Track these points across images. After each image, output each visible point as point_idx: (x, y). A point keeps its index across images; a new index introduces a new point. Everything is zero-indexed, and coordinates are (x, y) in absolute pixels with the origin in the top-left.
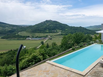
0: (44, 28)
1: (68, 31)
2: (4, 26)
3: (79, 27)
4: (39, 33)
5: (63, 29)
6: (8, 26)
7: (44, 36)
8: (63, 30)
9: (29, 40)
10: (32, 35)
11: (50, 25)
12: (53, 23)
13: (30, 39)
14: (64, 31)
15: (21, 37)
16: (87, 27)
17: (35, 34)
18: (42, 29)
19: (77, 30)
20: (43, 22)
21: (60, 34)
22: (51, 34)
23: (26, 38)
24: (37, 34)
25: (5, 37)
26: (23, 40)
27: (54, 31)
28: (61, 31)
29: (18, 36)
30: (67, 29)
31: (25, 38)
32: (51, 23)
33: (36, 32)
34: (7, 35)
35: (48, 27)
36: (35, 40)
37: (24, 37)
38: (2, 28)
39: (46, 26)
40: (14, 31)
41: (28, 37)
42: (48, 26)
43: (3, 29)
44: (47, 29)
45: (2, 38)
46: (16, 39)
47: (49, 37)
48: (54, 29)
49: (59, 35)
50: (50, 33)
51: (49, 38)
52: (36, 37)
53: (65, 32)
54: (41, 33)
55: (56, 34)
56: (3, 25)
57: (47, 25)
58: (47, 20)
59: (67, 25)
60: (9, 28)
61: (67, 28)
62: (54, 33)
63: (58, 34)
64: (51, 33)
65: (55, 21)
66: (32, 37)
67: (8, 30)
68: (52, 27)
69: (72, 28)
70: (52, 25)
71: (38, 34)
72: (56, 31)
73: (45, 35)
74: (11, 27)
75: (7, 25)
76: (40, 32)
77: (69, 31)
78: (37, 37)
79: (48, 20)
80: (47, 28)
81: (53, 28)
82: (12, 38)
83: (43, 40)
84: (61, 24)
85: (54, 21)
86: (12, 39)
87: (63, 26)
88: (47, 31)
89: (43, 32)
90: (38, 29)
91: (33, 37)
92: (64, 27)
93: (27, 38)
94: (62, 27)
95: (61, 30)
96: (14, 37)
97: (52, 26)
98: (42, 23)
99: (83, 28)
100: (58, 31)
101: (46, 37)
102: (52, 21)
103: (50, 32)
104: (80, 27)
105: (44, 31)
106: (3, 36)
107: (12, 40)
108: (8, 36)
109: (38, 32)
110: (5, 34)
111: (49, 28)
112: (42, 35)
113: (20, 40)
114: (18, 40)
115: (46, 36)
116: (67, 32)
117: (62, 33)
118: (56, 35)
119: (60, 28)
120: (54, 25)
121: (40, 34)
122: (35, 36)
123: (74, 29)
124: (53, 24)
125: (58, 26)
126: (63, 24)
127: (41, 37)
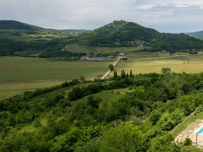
0: (110, 36)
1: (157, 44)
2: (40, 33)
3: (179, 35)
5: (147, 40)
7: (112, 54)
9: (86, 60)
10: (89, 51)
11: (122, 30)
12: (128, 27)
13: (88, 58)
14: (148, 43)
15: (71, 54)
17: (96, 49)
18: (108, 39)
19: (174, 41)
20: (109, 24)
21: (143, 49)
22: (125, 49)
23: (81, 56)
24: (99, 50)
25: (44, 55)
26: (75, 60)
27: (130, 43)
29: (66, 52)
30: (154, 40)
31: (78, 56)
33: (96, 45)
34: (48, 51)
35: (119, 35)
36: (96, 61)
37: (76, 55)
39: (114, 32)
40: (57, 43)
41: (84, 54)
42: (119, 32)
44: (117, 40)
45: (39, 57)
46: (63, 58)
47: (121, 55)
48: (130, 39)
49: (140, 51)
50: (122, 46)
51: (121, 58)
52: (98, 56)
53: (152, 45)
54: (105, 46)
55: (134, 49)
57: (117, 30)
58: (115, 21)
59: (154, 31)
60: (48, 37)
61: (154, 37)
62: (131, 46)
63: (138, 48)
64: (125, 46)
67: (46, 41)
68: (126, 35)
69: (165, 36)
70: (127, 31)
72: (134, 43)
73: (115, 50)
74: (51, 36)
76: (104, 45)
77: (159, 43)
78: (100, 54)
79: (118, 22)
80: (116, 37)
82: (55, 57)
83: (112, 61)
84: (144, 28)
86: (57, 58)
87: (147, 32)
88: (118, 44)
89: (109, 45)
90: (101, 39)
91: (92, 55)
92: (148, 35)
93: (82, 58)
94: (145, 34)
95: (144, 42)
96: (60, 54)
97: (125, 33)
98: (106, 26)
99: (187, 36)
100: (137, 43)
101: (116, 55)
102: (125, 22)
103: (123, 44)
104: (182, 34)
105: (111, 44)
106: (40, 54)
107: (57, 60)
108: (50, 52)
109: (100, 45)
110: (43, 49)
111: (121, 37)
112: (108, 50)
113: (71, 60)
114: (67, 60)
115: (117, 53)
116: (155, 44)
117: (145, 47)
118: (134, 51)
119: (141, 37)
120: (130, 31)
121: (105, 48)
122: (96, 54)
123: (169, 39)
124: (128, 29)
125: (138, 32)
126: (146, 28)
127: (107, 55)
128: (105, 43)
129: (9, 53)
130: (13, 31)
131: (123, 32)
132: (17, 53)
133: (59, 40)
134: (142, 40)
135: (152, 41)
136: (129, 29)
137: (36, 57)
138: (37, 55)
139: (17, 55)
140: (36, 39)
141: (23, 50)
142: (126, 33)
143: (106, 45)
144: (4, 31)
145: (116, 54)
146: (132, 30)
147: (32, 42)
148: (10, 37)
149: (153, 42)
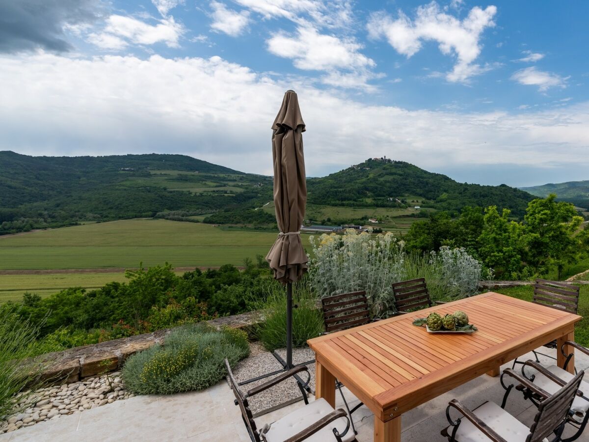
0: (356, 187)
1: (449, 204)
2: (224, 179)
3: (496, 188)
4: (335, 205)
5: (430, 196)
6: (235, 181)
7: (353, 221)
8: (430, 199)
11: (380, 176)
12: (394, 171)
14: (432, 202)
16: (534, 189)
17: (323, 210)
18: (350, 192)
19: (486, 199)
20: (358, 166)
21: (418, 212)
22: (382, 212)
24: (329, 212)
25: (215, 219)
27: (395, 201)
28: (420, 201)
29: (261, 214)
30: (444, 196)
32: (384, 169)
33: (325, 203)
34: (226, 211)
35: (373, 185)
36: (316, 233)
38: (215, 184)
39: (364, 180)
40: (252, 198)
42: (375, 180)
43: (216, 189)
44: (369, 194)
45: (205, 222)
46: (251, 226)
47: (371, 224)
48: (395, 192)
49: (413, 216)
50: (377, 206)
51: (370, 228)
52: (323, 223)
53: (438, 205)
54: (343, 205)
55: (401, 212)
56: (222, 175)
57: (371, 176)
58: (370, 159)
59: (446, 178)
60: (239, 186)
61: (445, 191)
62: (394, 207)
63: (409, 211)
64: (383, 206)
65: (399, 162)
66: (311, 220)
67: (231, 192)
68: (388, 184)
69: (466, 189)
70: (390, 178)
71: (335, 209)
72: (403, 202)
73: (360, 213)
74: (244, 184)
75: (233, 176)
76: (340, 202)
77: (453, 202)
78: (329, 220)
79: (376, 159)
80: (367, 189)
81: (390, 188)
82: (236, 223)
84: (426, 172)
85: (396, 162)
86: (239, 225)
87: (431, 181)
88: (369, 201)
89: (352, 202)
90: (336, 192)
92: (433, 186)
94: (427, 184)
95: (424, 199)
96: (247, 218)
97: (386, 182)
98: (352, 169)
99: (515, 190)
100: (409, 201)
102: (389, 161)
103: (379, 202)
104: (503, 185)
105: (355, 200)
106: (209, 216)
107: (237, 229)
108: (227, 214)
109: (333, 202)
110: (220, 206)
111: (376, 188)
112: (346, 213)
113: (265, 230)
114: (256, 229)
115: (363, 219)
116: (444, 204)
117: (424, 209)
118: (400, 217)
119: (418, 190)
120: (396, 177)
121: (341, 209)
122: (320, 219)
123: (474, 195)
124: (392, 174)
125: (412, 180)
126: (430, 174)
127: (343, 223)
128: (343, 200)
129: (150, 213)
130: (175, 173)
131: (382, 179)
132: (166, 212)
133: (257, 193)
134: (421, 195)
135: (438, 199)
136: (395, 174)
137: (197, 222)
138: (202, 218)
139: (163, 217)
140: (212, 189)
141: (178, 208)
142: (388, 182)
143: (344, 202)
144: (158, 172)
145: (362, 222)
146: (401, 175)
147: (201, 195)
148: (164, 184)
149: (441, 201)
